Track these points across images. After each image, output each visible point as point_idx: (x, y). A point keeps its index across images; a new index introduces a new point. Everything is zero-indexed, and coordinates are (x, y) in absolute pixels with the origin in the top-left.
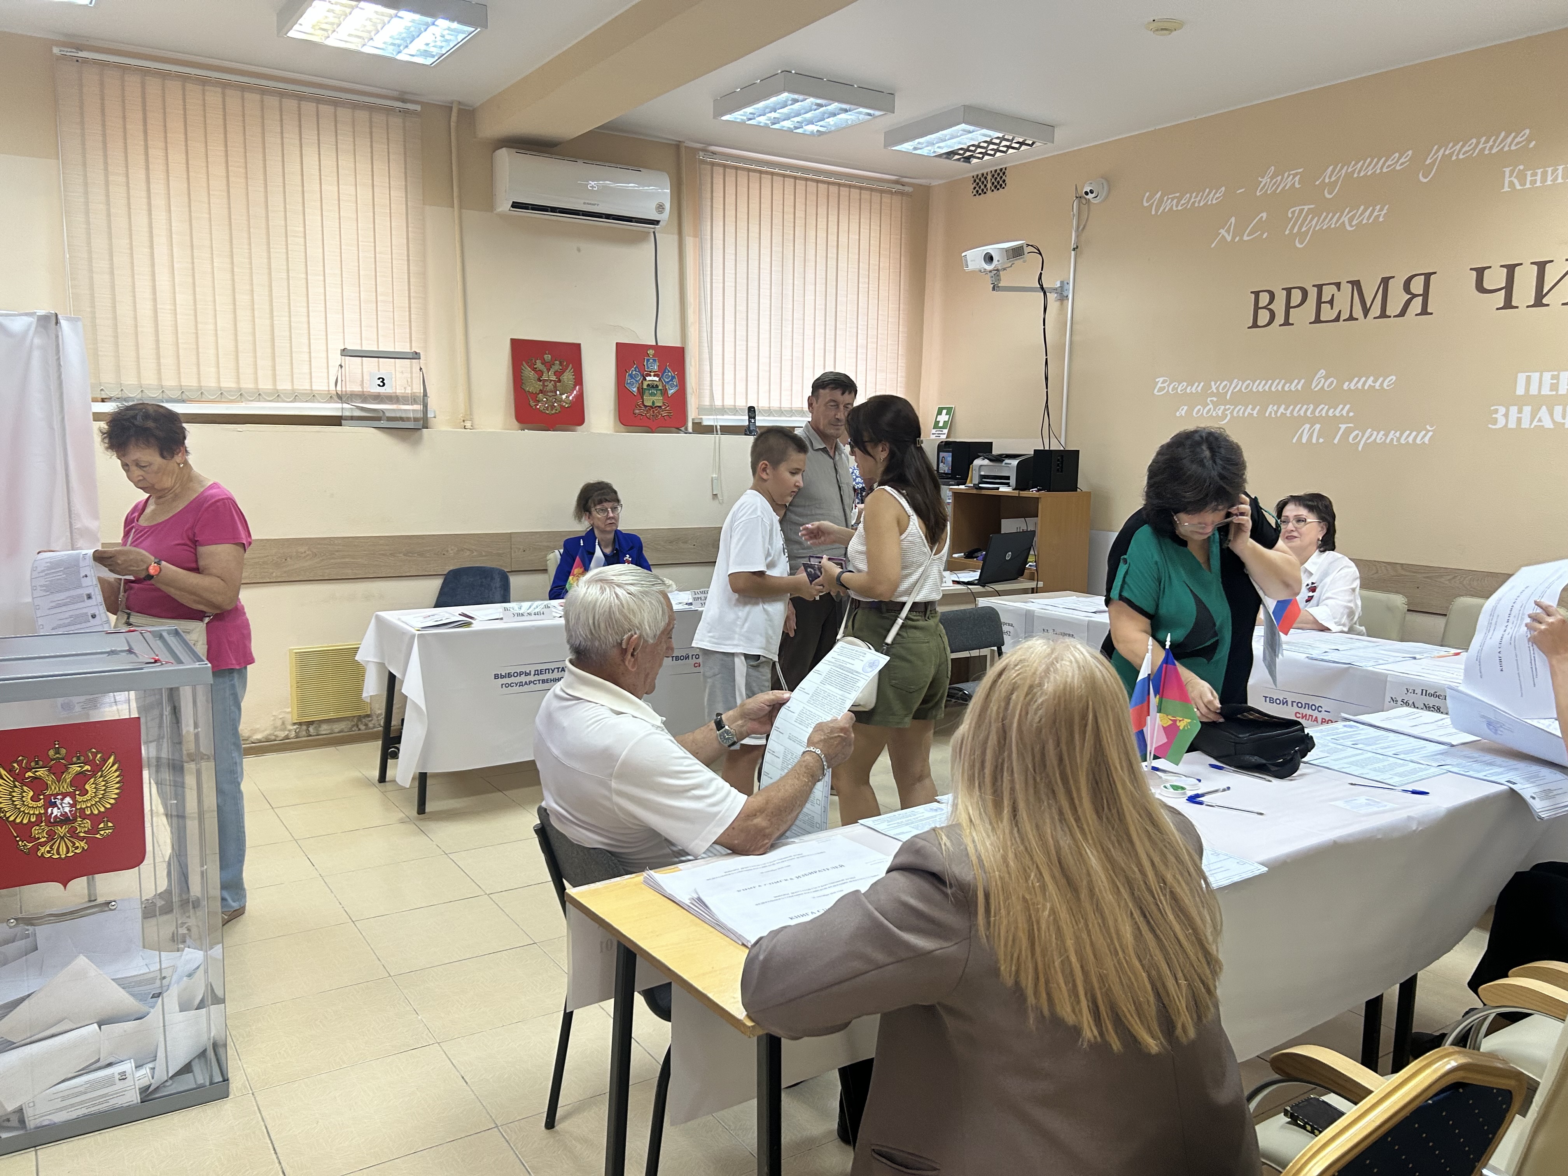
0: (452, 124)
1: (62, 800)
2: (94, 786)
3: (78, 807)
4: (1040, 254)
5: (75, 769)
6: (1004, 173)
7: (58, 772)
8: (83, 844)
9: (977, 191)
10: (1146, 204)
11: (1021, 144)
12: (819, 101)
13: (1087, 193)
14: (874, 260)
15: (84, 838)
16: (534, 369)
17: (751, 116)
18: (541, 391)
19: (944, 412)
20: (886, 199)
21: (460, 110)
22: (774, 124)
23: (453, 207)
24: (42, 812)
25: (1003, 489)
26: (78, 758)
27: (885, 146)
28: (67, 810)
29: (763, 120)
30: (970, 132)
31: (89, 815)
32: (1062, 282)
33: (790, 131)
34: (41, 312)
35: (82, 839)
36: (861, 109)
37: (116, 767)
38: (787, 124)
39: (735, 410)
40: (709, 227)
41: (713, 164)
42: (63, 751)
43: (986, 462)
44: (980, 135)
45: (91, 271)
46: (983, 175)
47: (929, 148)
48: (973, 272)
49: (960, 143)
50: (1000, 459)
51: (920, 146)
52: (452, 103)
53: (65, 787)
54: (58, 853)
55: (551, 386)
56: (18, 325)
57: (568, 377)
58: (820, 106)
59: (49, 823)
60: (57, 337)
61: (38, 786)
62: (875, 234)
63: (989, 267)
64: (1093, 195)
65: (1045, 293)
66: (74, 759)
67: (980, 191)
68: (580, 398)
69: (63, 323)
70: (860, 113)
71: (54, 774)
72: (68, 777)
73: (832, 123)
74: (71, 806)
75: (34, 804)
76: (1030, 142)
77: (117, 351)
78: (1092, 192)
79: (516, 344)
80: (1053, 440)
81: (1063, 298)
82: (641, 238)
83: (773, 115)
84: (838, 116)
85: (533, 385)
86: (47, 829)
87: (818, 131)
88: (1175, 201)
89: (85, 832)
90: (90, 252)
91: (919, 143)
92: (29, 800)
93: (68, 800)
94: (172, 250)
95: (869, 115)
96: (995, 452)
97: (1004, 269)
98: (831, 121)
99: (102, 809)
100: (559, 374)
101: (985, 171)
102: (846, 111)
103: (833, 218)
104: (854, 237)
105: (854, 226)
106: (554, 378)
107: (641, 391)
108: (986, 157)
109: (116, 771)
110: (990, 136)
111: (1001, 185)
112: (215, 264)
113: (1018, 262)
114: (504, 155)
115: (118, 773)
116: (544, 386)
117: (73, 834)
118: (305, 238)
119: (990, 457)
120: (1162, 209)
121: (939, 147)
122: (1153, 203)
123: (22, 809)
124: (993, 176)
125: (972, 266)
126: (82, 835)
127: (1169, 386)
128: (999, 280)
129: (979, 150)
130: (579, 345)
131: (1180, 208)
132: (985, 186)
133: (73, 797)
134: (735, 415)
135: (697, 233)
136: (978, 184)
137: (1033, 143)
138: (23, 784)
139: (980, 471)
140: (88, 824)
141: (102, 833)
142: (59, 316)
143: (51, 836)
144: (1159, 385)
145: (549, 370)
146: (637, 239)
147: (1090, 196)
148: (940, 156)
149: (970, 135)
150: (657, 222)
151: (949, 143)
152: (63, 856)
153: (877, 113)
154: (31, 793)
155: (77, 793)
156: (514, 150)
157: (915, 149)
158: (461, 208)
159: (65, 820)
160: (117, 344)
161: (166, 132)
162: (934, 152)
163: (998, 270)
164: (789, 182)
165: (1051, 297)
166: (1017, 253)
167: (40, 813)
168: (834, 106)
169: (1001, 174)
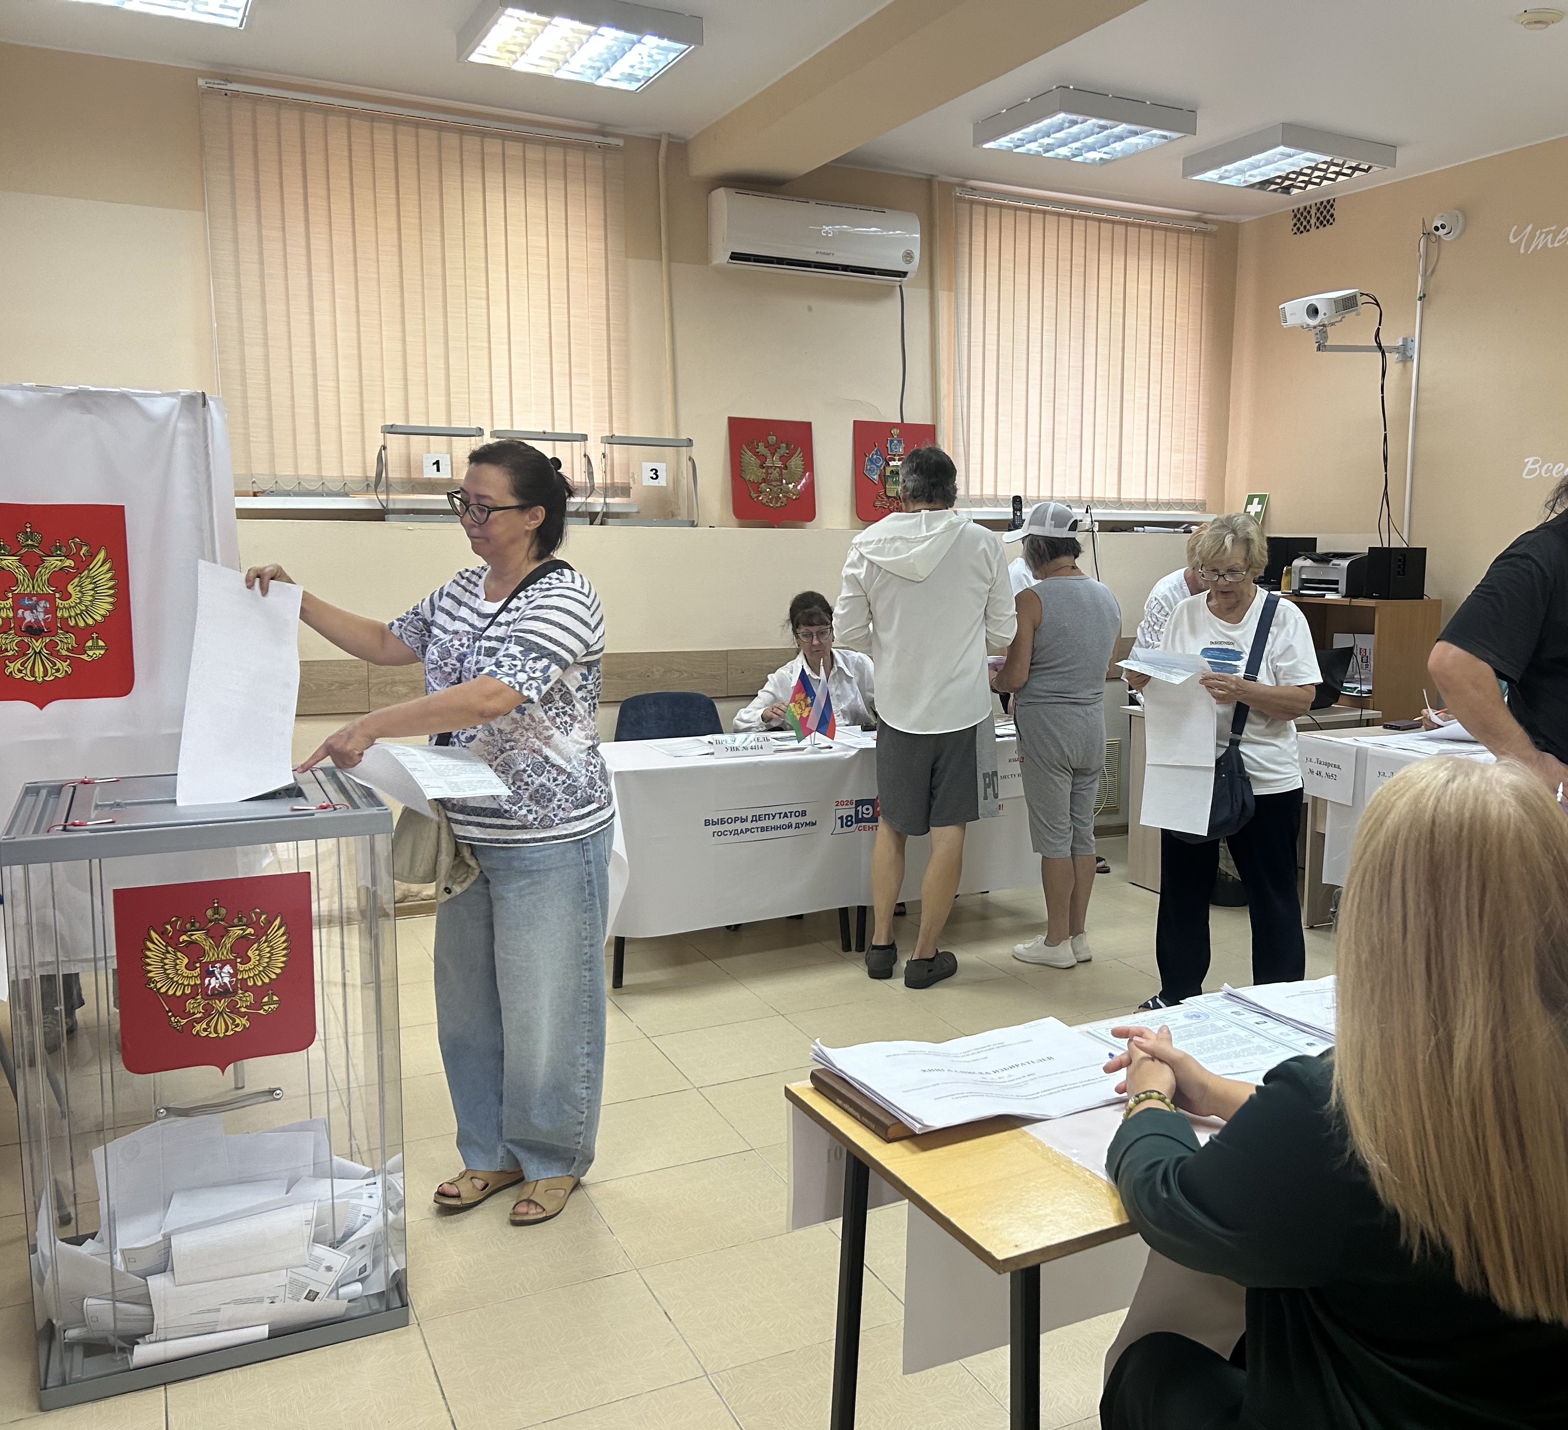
0: (660, 160)
1: (221, 968)
2: (257, 952)
3: (240, 977)
4: (1378, 305)
5: (236, 932)
6: (1332, 206)
7: (217, 935)
8: (244, 1021)
9: (1298, 229)
10: (1512, 241)
11: (1354, 169)
12: (1102, 122)
13: (1437, 229)
14: (1169, 316)
15: (245, 1014)
16: (756, 454)
17: (1019, 143)
18: (764, 481)
19: (1256, 500)
20: (1185, 241)
21: (670, 144)
22: (1047, 151)
23: (661, 260)
24: (198, 982)
25: (1330, 596)
26: (240, 920)
27: (1184, 175)
28: (227, 980)
29: (1033, 147)
30: (1290, 156)
31: (251, 987)
32: (1405, 340)
33: (1067, 159)
34: (186, 391)
35: (243, 1015)
36: (1155, 132)
37: (283, 929)
38: (1064, 151)
39: (995, 501)
40: (967, 279)
41: (972, 202)
42: (223, 911)
43: (1309, 563)
44: (1302, 159)
45: (242, 343)
46: (1305, 208)
47: (1239, 177)
48: (1293, 328)
49: (1277, 170)
50: (1325, 559)
51: (1227, 174)
52: (660, 135)
53: (225, 954)
54: (216, 1031)
55: (775, 474)
56: (160, 407)
57: (796, 462)
58: (1104, 128)
59: (206, 996)
60: (205, 421)
61: (194, 952)
62: (1171, 283)
63: (1313, 322)
64: (1445, 231)
65: (1383, 354)
66: (236, 921)
67: (1302, 229)
68: (810, 487)
69: (211, 403)
70: (1153, 136)
71: (212, 938)
72: (228, 942)
73: (1118, 149)
74: (231, 976)
75: (187, 973)
76: (1366, 167)
77: (271, 436)
78: (1443, 227)
79: (734, 423)
80: (1394, 535)
81: (1406, 359)
82: (884, 294)
83: (1046, 141)
84: (1127, 141)
85: (753, 473)
86: (203, 1003)
87: (1101, 159)
88: (1551, 235)
89: (246, 1007)
90: (240, 320)
91: (1226, 171)
92: (183, 968)
93: (228, 968)
94: (335, 317)
95: (1165, 137)
96: (1320, 549)
97: (1333, 324)
98: (1118, 146)
99: (267, 980)
100: (785, 459)
101: (1308, 204)
102: (1136, 133)
103: (1119, 264)
104: (1145, 287)
105: (1145, 275)
106: (779, 464)
107: (883, 479)
108: (1310, 187)
109: (282, 935)
110: (1314, 160)
111: (1328, 221)
112: (384, 333)
113: (1351, 316)
114: (721, 197)
115: (284, 938)
116: (767, 473)
117: (233, 1009)
118: (488, 299)
119: (1314, 557)
120: (1532, 247)
121: (1251, 176)
122: (1521, 239)
123: (175, 979)
124: (1318, 209)
125: (1291, 321)
126: (243, 1010)
127: (1541, 467)
128: (1326, 338)
129: (1301, 178)
130: (809, 425)
131: (1556, 245)
132: (1309, 222)
133: (234, 967)
134: (996, 506)
135: (953, 286)
136: (1299, 220)
137: (1370, 168)
138: (177, 949)
139: (1300, 574)
140: (250, 997)
141: (266, 1008)
142: (207, 397)
143: (208, 1012)
144: (1529, 466)
145: (773, 455)
146: (879, 295)
147: (1442, 232)
148: (1252, 186)
149: (1290, 160)
150: (904, 274)
151: (1263, 169)
152: (221, 1035)
153: (1175, 135)
154: (186, 961)
155: (239, 960)
156: (733, 190)
157: (1221, 178)
158: (670, 260)
159: (224, 992)
160: (270, 427)
161: (328, 178)
162: (1245, 181)
163: (1324, 325)
164: (1066, 222)
165: (1391, 357)
166: (1348, 304)
167: (195, 984)
168: (1122, 128)
169: (1328, 207)
